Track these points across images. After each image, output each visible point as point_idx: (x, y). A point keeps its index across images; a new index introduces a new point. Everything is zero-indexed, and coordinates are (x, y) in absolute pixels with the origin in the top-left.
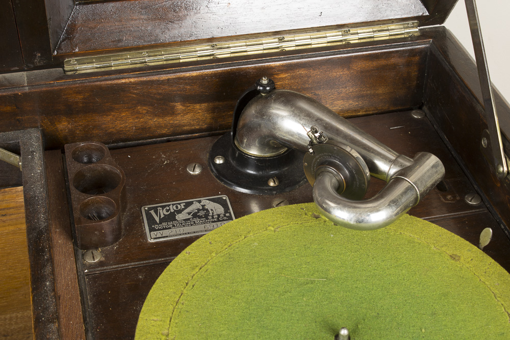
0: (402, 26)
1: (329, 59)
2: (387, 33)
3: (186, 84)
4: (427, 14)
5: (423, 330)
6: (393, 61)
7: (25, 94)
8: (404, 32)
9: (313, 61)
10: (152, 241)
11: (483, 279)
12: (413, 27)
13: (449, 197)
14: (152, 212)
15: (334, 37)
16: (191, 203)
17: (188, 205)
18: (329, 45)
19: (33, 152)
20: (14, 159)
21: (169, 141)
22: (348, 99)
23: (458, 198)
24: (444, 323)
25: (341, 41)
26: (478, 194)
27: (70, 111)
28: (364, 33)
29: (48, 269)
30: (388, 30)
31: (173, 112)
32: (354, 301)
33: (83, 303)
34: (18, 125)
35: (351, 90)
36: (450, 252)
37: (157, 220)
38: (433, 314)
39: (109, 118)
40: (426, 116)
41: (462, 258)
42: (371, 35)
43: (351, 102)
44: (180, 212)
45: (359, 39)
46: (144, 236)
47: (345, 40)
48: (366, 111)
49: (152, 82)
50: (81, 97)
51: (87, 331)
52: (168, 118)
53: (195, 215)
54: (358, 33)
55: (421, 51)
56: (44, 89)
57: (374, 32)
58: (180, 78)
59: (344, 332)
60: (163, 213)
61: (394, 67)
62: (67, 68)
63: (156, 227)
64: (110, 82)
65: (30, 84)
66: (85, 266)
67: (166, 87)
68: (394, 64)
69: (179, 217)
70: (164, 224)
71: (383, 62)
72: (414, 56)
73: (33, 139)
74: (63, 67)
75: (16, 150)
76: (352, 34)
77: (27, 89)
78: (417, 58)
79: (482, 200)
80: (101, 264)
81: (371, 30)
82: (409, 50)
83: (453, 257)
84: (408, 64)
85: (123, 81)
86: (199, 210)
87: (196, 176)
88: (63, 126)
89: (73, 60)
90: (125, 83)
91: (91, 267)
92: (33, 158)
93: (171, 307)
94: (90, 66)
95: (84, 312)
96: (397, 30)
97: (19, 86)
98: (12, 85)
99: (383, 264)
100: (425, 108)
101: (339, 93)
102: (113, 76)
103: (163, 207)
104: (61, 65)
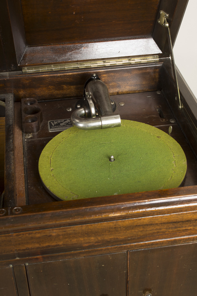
0: (152, 58)
1: (122, 69)
2: (146, 60)
3: (67, 78)
4: (161, 52)
5: (141, 158)
6: (148, 71)
7: (7, 80)
8: (153, 60)
9: (116, 70)
10: (51, 132)
11: (167, 144)
12: (157, 58)
13: (164, 120)
14: (52, 123)
15: (125, 61)
16: (67, 120)
17: (65, 121)
18: (123, 64)
19: (10, 101)
20: (3, 103)
21: (61, 100)
22: (131, 86)
23: (167, 120)
24: (149, 156)
25: (128, 63)
26: (175, 119)
27: (24, 87)
28: (137, 60)
29: (12, 136)
30: (147, 59)
31: (62, 89)
32: (119, 149)
33: (23, 149)
34: (5, 92)
35: (132, 82)
36: (158, 136)
37: (53, 125)
38: (146, 154)
39: (39, 90)
40: (162, 93)
41: (161, 137)
42: (140, 61)
43: (132, 87)
44: (62, 123)
45: (135, 62)
46: (48, 130)
47: (130, 63)
48: (139, 91)
49: (54, 77)
50: (28, 81)
51: (24, 157)
52: (61, 91)
53: (67, 124)
54: (135, 60)
55: (159, 67)
56: (14, 78)
57: (141, 60)
58: (65, 75)
59: (112, 157)
60: (55, 123)
61: (149, 73)
62: (23, 71)
63: (52, 127)
64: (39, 76)
65: (10, 76)
66: (25, 139)
67: (60, 79)
68: (149, 72)
69: (61, 124)
70: (56, 126)
71: (144, 71)
72: (156, 69)
73: (10, 98)
74: (22, 71)
75: (4, 101)
76: (132, 60)
77: (8, 78)
78: (158, 70)
79: (176, 121)
80: (31, 138)
81: (140, 59)
82: (154, 66)
83: (158, 137)
84: (154, 72)
85: (44, 76)
86: (69, 122)
87: (70, 111)
88: (22, 93)
89: (26, 68)
90: (44, 77)
91: (27, 139)
92: (9, 103)
93: (54, 149)
94: (32, 70)
95: (24, 152)
96: (150, 59)
97: (5, 77)
98: (3, 76)
99: (132, 138)
100: (162, 90)
101: (127, 83)
102: (40, 74)
103: (56, 121)
104: (21, 70)
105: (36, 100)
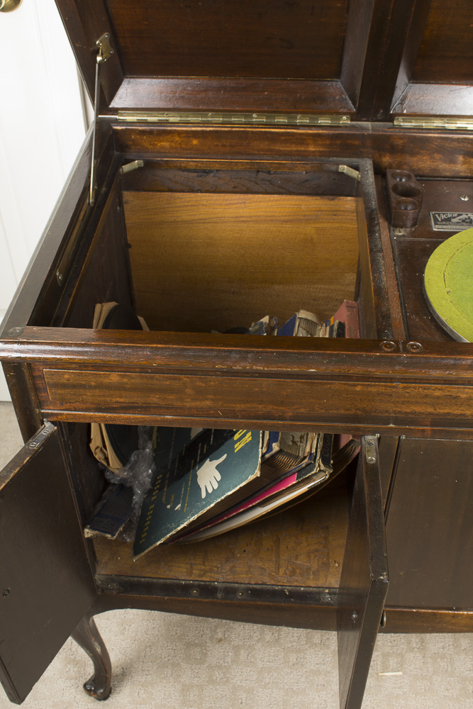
3: (469, 143)
7: (369, 135)
10: (436, 230)
14: (437, 215)
16: (462, 215)
17: (459, 215)
19: (367, 171)
20: (355, 174)
21: (448, 180)
27: (393, 150)
29: (377, 228)
31: (453, 162)
33: (393, 252)
34: (360, 155)
37: (440, 220)
39: (415, 159)
44: (454, 218)
46: (431, 226)
49: (447, 138)
50: (401, 142)
51: (395, 265)
52: (452, 165)
53: (463, 221)
56: (381, 133)
58: (465, 139)
60: (443, 217)
62: (396, 123)
63: (439, 223)
64: (421, 135)
65: (373, 129)
66: (395, 236)
67: (455, 143)
69: (453, 220)
70: (444, 223)
73: (368, 164)
74: (393, 122)
75: (356, 168)
77: (370, 132)
80: (403, 236)
85: (430, 135)
86: (466, 219)
87: (464, 201)
88: (386, 159)
89: (400, 119)
90: (431, 137)
91: (397, 236)
92: (368, 174)
93: (448, 259)
94: (410, 124)
95: (394, 256)
97: (366, 129)
98: (362, 128)
102: (424, 131)
103: (444, 214)
104: (392, 121)
105: (413, 175)
